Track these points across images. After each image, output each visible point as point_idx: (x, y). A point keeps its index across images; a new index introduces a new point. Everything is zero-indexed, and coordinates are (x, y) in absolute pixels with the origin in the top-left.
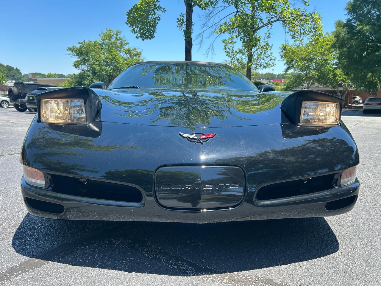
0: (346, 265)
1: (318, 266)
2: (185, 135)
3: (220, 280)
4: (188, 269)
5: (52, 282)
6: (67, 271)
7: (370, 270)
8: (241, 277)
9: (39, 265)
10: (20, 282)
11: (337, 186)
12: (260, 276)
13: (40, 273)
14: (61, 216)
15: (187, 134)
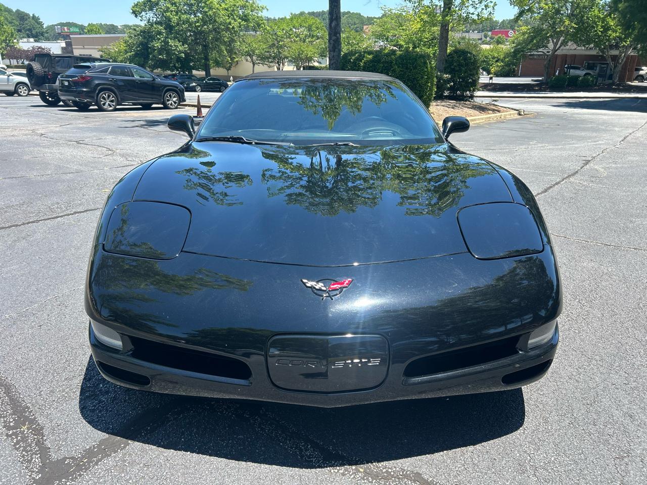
0: (525, 452)
1: (487, 452)
2: (309, 284)
3: (353, 474)
4: (313, 455)
5: (141, 473)
6: (158, 455)
7: (556, 462)
8: (381, 469)
9: (122, 445)
10: (103, 473)
11: (521, 351)
12: (406, 468)
13: (125, 459)
14: (146, 388)
15: (312, 281)
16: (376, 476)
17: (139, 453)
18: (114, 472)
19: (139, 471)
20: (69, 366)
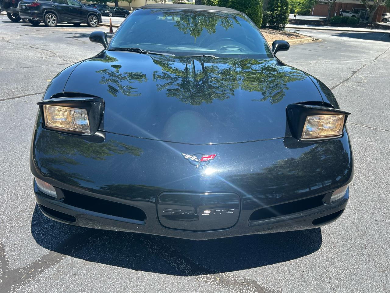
0: (323, 267)
1: (299, 267)
2: (187, 157)
3: (212, 281)
4: (186, 268)
5: (71, 280)
6: (83, 267)
8: (231, 278)
9: (58, 260)
10: (44, 280)
11: (325, 203)
12: (247, 277)
13: (60, 270)
14: (74, 223)
15: (189, 155)
16: (227, 283)
17: (69, 265)
18: (52, 279)
19: (69, 278)
20: (22, 202)
